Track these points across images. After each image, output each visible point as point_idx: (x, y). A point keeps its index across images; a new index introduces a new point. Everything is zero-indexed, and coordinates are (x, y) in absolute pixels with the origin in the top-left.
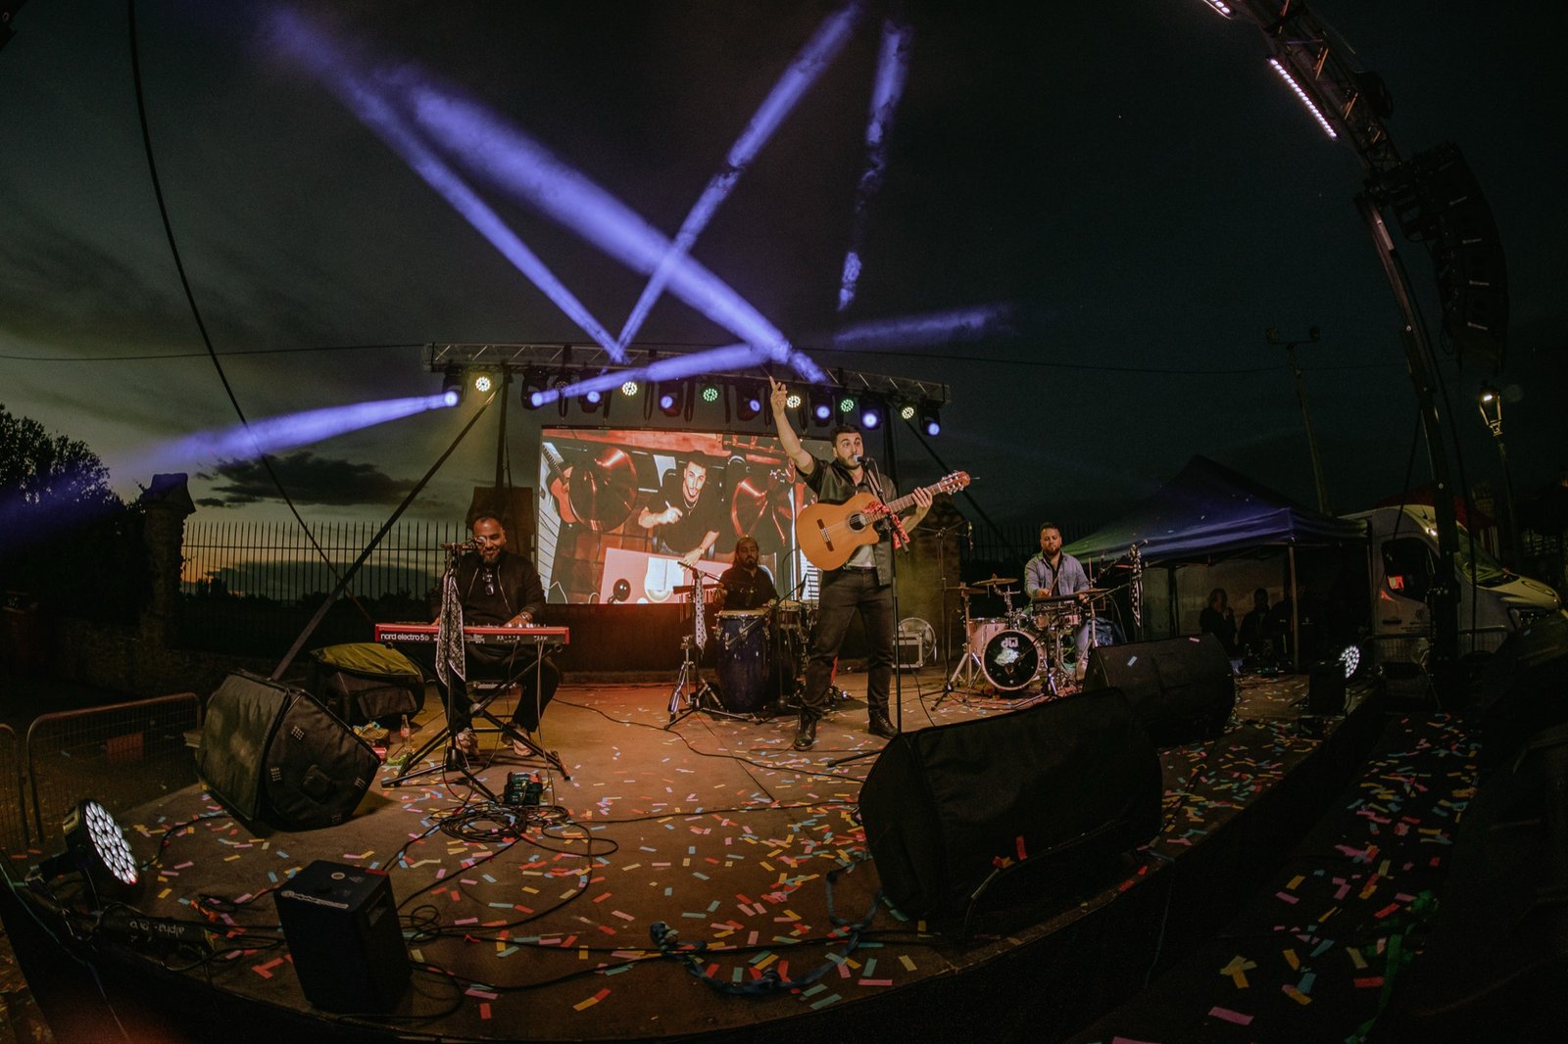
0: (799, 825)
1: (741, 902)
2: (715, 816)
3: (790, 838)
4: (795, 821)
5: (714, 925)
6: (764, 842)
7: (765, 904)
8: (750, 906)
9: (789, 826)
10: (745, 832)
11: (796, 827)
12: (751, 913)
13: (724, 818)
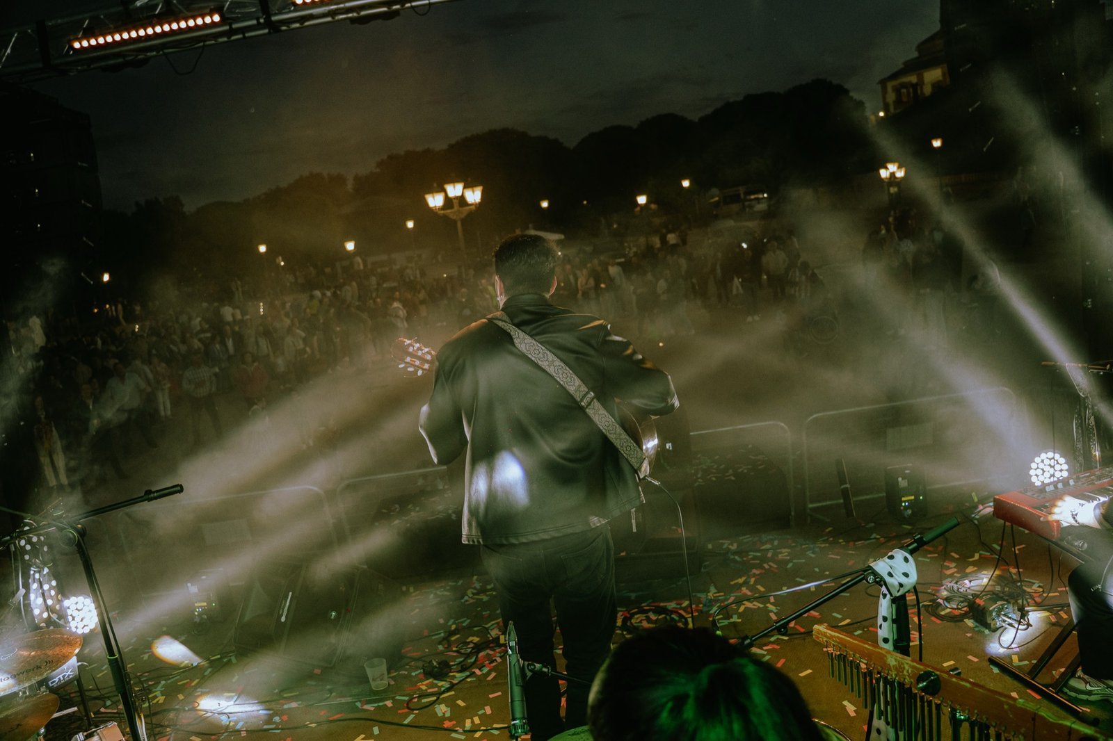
0: (732, 620)
1: (776, 568)
2: (802, 630)
3: (742, 609)
4: (734, 624)
5: (788, 558)
6: (761, 606)
7: (764, 568)
8: (770, 566)
9: (740, 620)
10: (775, 613)
11: (735, 619)
12: (771, 563)
13: (794, 628)
